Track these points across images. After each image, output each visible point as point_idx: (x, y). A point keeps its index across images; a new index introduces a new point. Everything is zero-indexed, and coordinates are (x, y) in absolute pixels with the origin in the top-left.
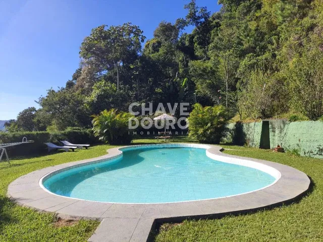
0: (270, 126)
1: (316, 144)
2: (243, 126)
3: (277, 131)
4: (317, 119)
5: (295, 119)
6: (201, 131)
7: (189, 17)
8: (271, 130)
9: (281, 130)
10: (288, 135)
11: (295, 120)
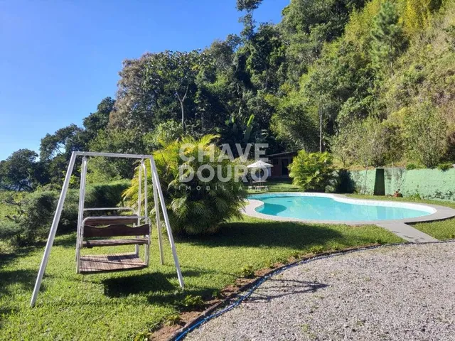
0: (385, 173)
1: (434, 190)
2: (349, 173)
3: (393, 178)
4: (434, 168)
5: (412, 167)
6: (309, 180)
7: (245, 34)
8: (386, 177)
9: (398, 177)
10: (406, 182)
11: (413, 169)
